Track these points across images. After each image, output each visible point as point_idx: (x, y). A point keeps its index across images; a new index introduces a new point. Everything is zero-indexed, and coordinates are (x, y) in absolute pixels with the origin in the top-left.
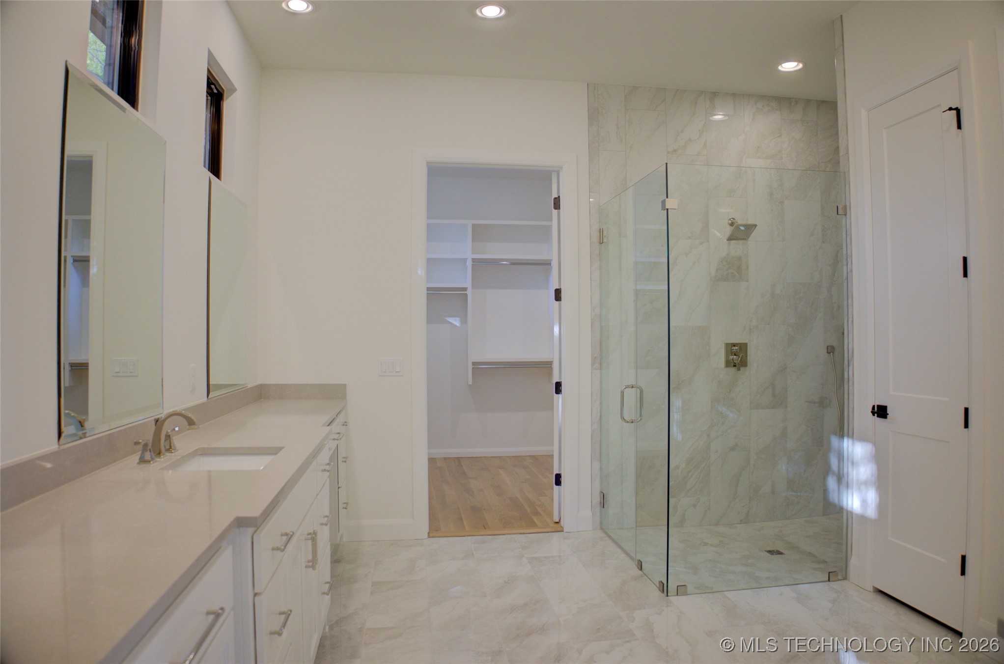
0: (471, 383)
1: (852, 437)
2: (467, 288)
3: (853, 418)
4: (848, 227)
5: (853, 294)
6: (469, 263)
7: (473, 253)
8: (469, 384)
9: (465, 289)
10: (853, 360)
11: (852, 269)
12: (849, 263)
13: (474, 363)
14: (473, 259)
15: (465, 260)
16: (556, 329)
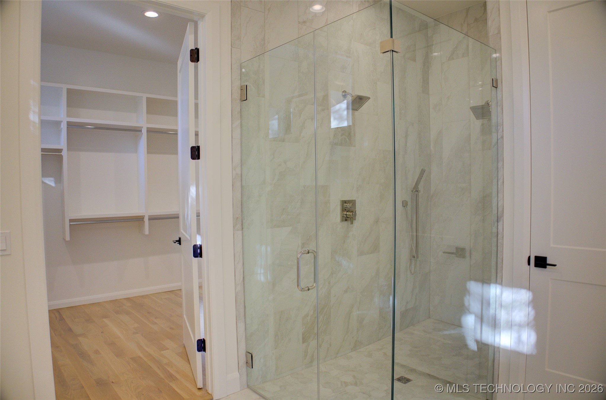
0: (69, 239)
1: (501, 284)
2: (63, 149)
3: (502, 267)
4: (498, 98)
5: (503, 158)
6: (64, 126)
7: (67, 117)
8: (67, 240)
9: (60, 151)
10: (503, 216)
11: (503, 136)
12: (501, 130)
13: (71, 221)
14: (67, 122)
15: (58, 124)
16: (193, 190)
